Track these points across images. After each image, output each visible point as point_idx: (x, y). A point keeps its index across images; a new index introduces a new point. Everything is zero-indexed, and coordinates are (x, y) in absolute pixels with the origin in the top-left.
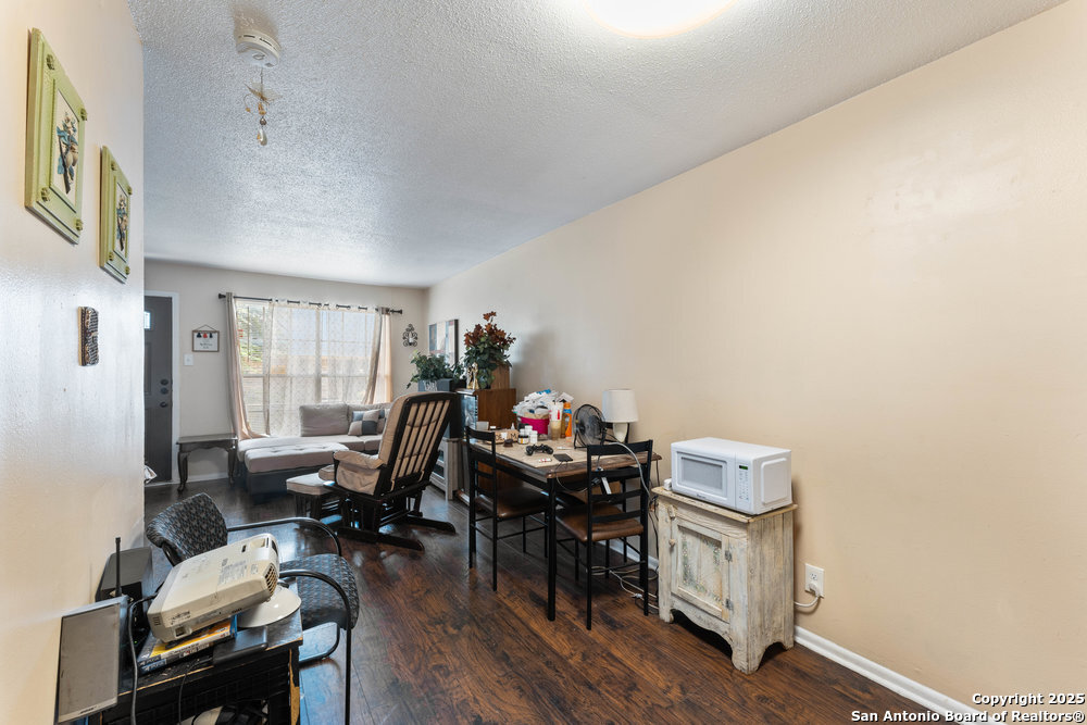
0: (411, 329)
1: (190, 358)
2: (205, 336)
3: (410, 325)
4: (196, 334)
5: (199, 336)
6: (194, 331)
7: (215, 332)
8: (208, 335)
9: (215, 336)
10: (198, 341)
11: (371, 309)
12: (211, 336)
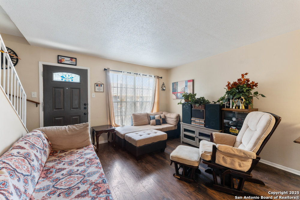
0: (163, 84)
1: (94, 94)
2: (99, 86)
3: (163, 83)
4: (96, 85)
5: (97, 86)
6: (95, 84)
7: (103, 84)
8: (100, 85)
9: (102, 85)
10: (97, 88)
11: (153, 76)
12: (101, 86)
